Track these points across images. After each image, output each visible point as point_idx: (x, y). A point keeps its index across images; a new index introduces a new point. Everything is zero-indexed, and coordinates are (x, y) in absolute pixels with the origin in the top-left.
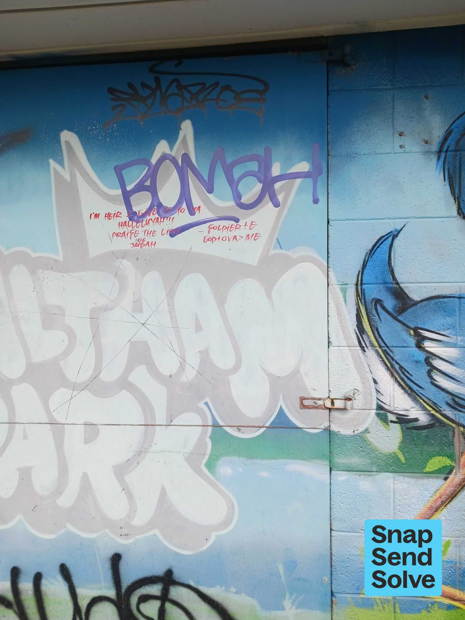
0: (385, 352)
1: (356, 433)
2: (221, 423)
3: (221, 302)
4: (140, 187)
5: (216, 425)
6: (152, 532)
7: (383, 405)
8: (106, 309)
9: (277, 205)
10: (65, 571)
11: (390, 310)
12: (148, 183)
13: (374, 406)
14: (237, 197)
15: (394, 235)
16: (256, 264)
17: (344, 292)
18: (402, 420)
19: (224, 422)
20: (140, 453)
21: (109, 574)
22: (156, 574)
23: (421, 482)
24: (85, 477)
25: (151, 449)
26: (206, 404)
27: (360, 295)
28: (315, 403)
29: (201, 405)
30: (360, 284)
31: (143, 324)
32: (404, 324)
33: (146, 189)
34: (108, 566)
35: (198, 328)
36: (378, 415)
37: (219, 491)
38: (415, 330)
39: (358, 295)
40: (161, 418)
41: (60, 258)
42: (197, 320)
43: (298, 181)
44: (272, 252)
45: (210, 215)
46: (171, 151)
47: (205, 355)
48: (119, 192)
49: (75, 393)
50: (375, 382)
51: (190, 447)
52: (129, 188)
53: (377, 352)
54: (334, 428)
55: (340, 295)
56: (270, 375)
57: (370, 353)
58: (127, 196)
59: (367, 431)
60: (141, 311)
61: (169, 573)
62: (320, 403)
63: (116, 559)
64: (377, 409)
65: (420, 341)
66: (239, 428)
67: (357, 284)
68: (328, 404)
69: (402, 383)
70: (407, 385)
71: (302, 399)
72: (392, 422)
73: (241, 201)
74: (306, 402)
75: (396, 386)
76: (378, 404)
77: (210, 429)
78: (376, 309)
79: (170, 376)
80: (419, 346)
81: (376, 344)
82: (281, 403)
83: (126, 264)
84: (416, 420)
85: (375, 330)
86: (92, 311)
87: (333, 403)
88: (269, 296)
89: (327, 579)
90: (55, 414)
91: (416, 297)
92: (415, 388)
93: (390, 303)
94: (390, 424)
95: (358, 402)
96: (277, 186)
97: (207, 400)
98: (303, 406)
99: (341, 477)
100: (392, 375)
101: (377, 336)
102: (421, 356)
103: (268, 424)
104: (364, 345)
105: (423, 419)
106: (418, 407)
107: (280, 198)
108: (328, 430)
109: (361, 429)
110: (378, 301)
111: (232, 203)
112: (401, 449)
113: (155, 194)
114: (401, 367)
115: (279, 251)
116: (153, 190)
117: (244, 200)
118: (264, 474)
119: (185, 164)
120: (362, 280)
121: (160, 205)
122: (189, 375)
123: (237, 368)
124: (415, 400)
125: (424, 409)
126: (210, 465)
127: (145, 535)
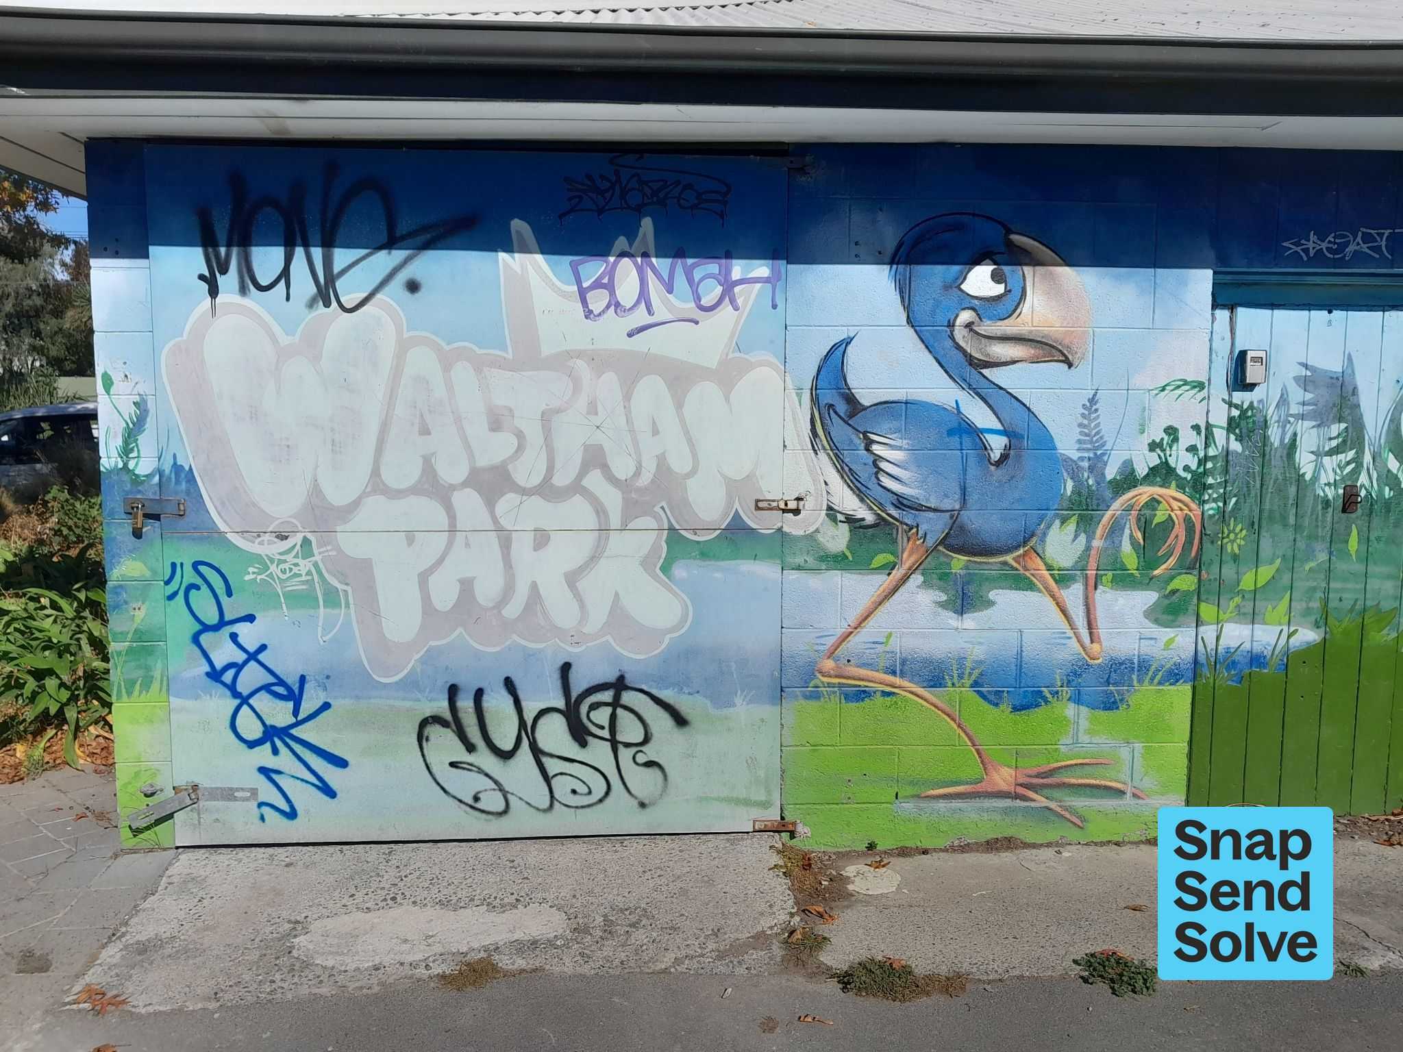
0: (836, 455)
1: (807, 533)
2: (677, 527)
3: (679, 406)
4: (597, 285)
5: (671, 529)
6: (604, 639)
7: (833, 505)
8: (558, 411)
9: (736, 309)
10: (509, 684)
11: (842, 414)
12: (605, 281)
13: (825, 507)
14: (698, 298)
15: (848, 341)
16: (714, 368)
17: (799, 396)
18: (850, 520)
19: (680, 526)
20: (594, 558)
21: (558, 684)
22: (607, 681)
23: (866, 578)
24: (534, 586)
25: (606, 554)
26: (662, 508)
27: (815, 400)
28: (769, 504)
29: (657, 509)
30: (815, 388)
31: (598, 427)
32: (854, 428)
33: (604, 286)
34: (556, 676)
35: (655, 432)
36: (827, 515)
37: (675, 594)
38: (865, 433)
39: (812, 400)
40: (615, 521)
41: (510, 356)
42: (654, 423)
43: (758, 286)
44: (731, 356)
45: (669, 317)
46: (631, 249)
47: (661, 460)
48: (576, 288)
49: (525, 498)
50: (826, 483)
51: (645, 551)
52: (585, 285)
53: (828, 455)
54: (786, 529)
55: (796, 399)
56: (725, 477)
57: (822, 455)
58: (583, 294)
59: (817, 531)
60: (596, 414)
61: (621, 678)
62: (775, 504)
63: (566, 668)
64: (827, 510)
65: (869, 443)
66: (695, 531)
67: (812, 389)
68: (782, 506)
69: (851, 485)
70: (856, 486)
71: (757, 501)
72: (840, 521)
73: (702, 303)
74: (761, 505)
75: (845, 487)
76: (828, 505)
77: (666, 531)
78: (829, 414)
79: (626, 480)
80: (868, 449)
81: (828, 447)
82: (737, 505)
83: (581, 365)
84: (863, 519)
85: (828, 434)
86: (543, 414)
87: (786, 505)
88: (727, 399)
89: (776, 674)
90: (503, 522)
91: (866, 403)
92: (863, 489)
93: (842, 408)
94: (840, 524)
95: (809, 504)
96: (737, 289)
97: (664, 504)
98: (758, 508)
99: (793, 575)
100: (842, 477)
101: (829, 439)
102: (870, 459)
103: (723, 527)
104: (816, 448)
105: (870, 518)
106: (864, 507)
107: (740, 301)
108: (780, 529)
109: (812, 529)
110: (831, 406)
111: (693, 305)
112: (848, 547)
113: (612, 292)
114: (850, 469)
115: (738, 354)
116: (610, 288)
117: (705, 302)
118: (718, 575)
119: (645, 265)
120: (816, 385)
121: (618, 305)
122: (645, 479)
123: (694, 472)
124: (862, 500)
125: (871, 509)
126: (665, 569)
127: (598, 642)
